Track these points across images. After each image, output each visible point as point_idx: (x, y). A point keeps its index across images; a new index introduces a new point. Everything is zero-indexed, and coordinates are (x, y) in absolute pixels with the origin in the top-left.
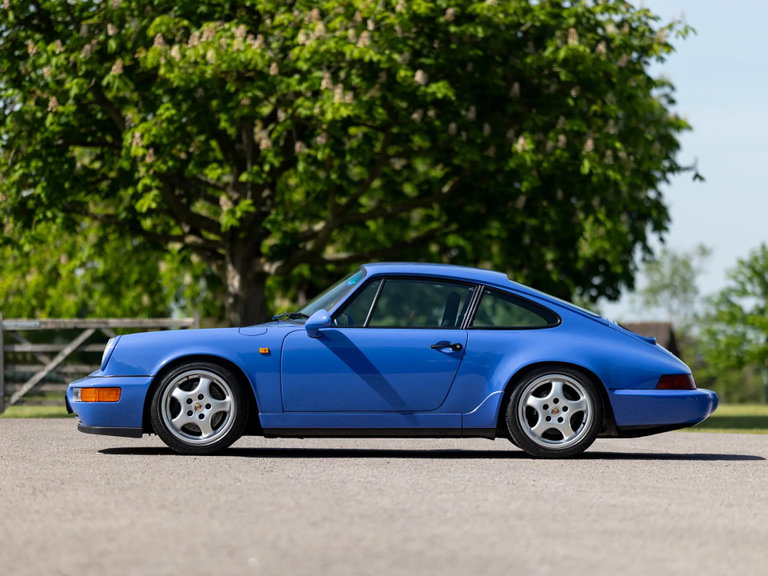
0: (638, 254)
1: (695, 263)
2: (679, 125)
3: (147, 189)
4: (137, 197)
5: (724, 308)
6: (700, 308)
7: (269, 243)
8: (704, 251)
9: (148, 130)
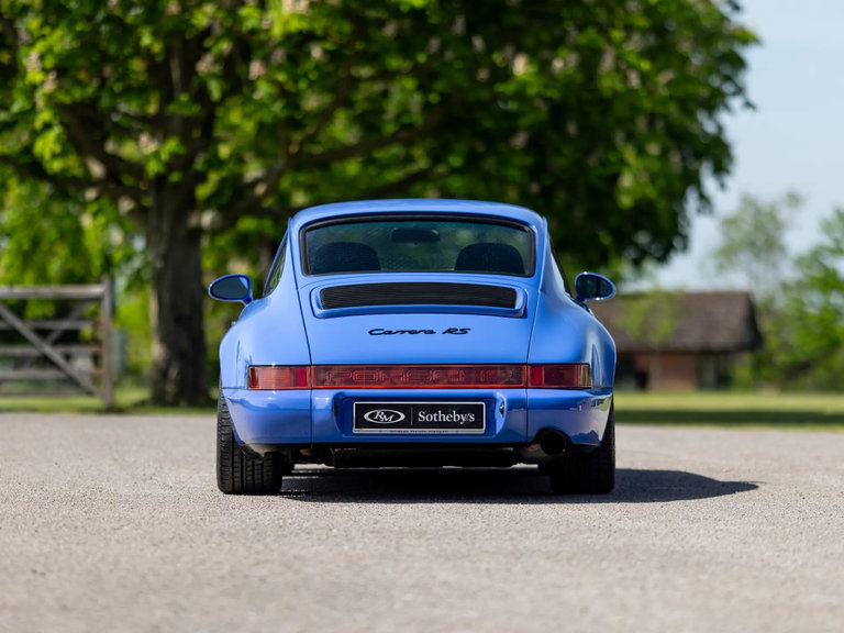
0: (692, 202)
1: (784, 214)
2: (747, 38)
3: (47, 126)
4: (36, 134)
5: (817, 273)
6: (789, 273)
7: (203, 191)
8: (794, 199)
9: (49, 50)
